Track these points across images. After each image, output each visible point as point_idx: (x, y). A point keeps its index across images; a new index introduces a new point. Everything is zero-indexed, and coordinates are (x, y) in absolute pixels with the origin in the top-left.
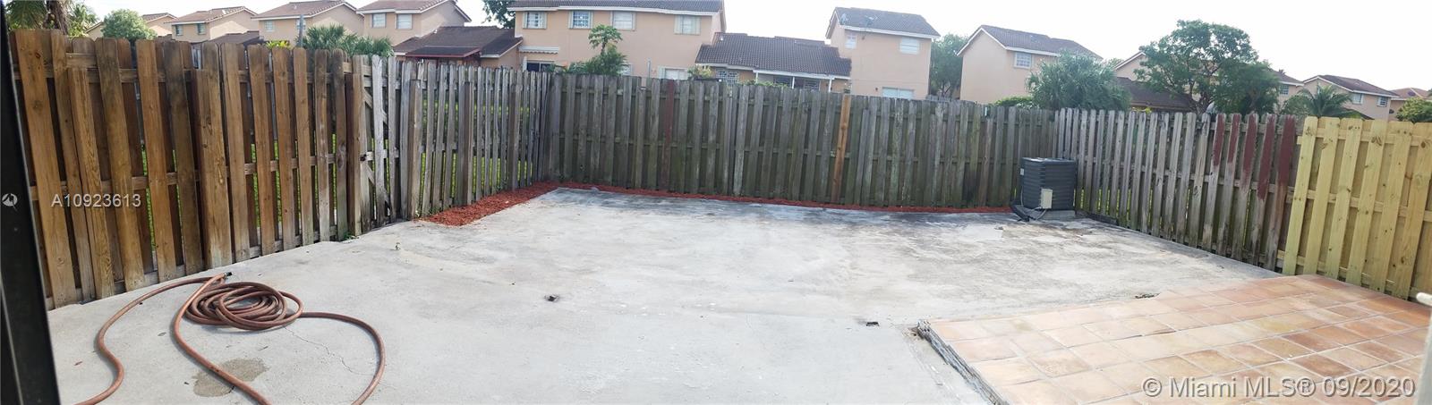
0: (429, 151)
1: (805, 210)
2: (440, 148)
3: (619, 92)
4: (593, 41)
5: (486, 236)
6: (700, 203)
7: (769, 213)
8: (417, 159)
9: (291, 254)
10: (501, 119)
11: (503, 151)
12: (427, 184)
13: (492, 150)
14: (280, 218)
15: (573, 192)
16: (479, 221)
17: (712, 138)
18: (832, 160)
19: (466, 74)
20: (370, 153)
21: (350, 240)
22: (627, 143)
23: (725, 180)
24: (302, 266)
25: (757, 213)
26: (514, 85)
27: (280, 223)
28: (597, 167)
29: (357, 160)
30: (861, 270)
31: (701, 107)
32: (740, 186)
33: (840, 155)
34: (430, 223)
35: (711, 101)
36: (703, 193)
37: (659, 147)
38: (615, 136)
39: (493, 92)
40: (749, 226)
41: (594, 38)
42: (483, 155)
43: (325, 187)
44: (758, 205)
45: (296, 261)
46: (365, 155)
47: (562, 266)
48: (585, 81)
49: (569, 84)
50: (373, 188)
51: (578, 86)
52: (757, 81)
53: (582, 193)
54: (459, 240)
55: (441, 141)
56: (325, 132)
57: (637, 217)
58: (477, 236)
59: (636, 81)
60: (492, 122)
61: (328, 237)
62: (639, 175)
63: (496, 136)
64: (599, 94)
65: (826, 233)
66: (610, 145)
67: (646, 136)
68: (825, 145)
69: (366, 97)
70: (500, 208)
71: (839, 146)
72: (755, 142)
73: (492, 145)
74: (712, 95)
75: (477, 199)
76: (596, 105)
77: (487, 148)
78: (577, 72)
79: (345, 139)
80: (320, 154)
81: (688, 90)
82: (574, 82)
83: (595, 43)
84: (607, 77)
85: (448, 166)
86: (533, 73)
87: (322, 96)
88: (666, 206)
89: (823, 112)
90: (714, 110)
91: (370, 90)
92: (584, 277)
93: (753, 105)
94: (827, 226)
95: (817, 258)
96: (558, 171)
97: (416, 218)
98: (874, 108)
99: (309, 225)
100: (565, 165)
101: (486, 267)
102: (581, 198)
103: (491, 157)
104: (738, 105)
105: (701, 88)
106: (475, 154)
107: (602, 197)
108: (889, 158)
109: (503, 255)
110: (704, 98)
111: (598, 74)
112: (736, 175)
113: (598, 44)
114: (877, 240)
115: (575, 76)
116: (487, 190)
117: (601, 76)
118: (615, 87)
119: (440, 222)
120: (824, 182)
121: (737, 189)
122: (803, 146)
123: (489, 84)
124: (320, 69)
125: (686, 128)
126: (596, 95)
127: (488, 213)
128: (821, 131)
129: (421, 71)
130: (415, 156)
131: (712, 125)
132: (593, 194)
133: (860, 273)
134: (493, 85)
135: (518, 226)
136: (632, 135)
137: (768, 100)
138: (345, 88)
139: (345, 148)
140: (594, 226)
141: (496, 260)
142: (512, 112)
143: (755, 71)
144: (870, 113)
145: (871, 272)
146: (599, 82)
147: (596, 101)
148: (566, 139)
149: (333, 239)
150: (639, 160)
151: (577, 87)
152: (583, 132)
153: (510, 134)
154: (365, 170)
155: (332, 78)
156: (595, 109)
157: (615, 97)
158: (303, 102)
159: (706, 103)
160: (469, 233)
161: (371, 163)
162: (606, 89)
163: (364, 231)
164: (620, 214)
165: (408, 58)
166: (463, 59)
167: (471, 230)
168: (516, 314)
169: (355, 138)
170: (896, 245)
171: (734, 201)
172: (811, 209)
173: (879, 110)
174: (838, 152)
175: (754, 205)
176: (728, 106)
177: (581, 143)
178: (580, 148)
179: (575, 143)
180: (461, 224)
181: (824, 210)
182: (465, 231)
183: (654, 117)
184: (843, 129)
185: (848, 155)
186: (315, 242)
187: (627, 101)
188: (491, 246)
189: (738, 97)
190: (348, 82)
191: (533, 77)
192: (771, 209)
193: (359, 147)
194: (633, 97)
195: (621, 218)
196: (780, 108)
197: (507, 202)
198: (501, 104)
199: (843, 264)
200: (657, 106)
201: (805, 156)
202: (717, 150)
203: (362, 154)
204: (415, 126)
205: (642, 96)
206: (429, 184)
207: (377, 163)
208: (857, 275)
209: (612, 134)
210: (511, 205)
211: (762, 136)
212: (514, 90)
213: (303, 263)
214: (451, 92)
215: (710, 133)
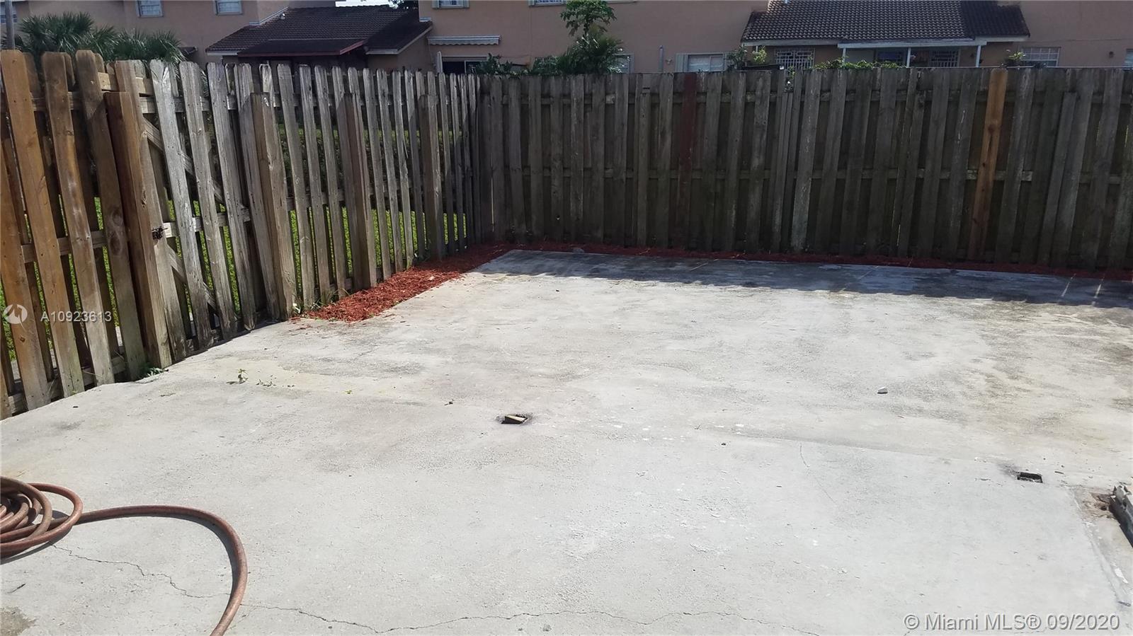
0: (301, 206)
1: (918, 274)
2: (318, 201)
3: (609, 99)
4: (572, 23)
5: (405, 332)
6: (735, 267)
7: (854, 280)
8: (282, 219)
9: (44, 415)
10: (409, 149)
11: (418, 199)
12: (306, 259)
13: (399, 198)
14: (12, 353)
15: (546, 256)
16: (391, 310)
17: (757, 162)
18: (968, 186)
19: (345, 80)
20: (167, 226)
21: (152, 377)
22: (624, 177)
23: (777, 229)
24: (69, 432)
25: (831, 280)
26: (425, 96)
27: (14, 363)
28: (581, 217)
29: (146, 239)
30: (1029, 381)
31: (740, 112)
32: (803, 236)
33: (985, 175)
34: (319, 322)
35: (758, 103)
36: (741, 251)
37: (671, 179)
38: (606, 169)
39: (391, 108)
40: (815, 301)
41: (573, 18)
42: (388, 208)
43: (92, 291)
44: (834, 267)
45: (55, 425)
46: (161, 229)
47: (535, 370)
48: (555, 86)
49: (531, 92)
50: (181, 284)
51: (546, 95)
52: (843, 62)
53: (561, 257)
54: (363, 342)
55: (319, 189)
56: (79, 194)
57: (639, 291)
58: (390, 335)
59: (635, 78)
60: (396, 157)
61: (110, 375)
62: (642, 225)
63: (404, 177)
64: (578, 104)
65: (951, 312)
66: (599, 180)
67: (651, 166)
68: (957, 159)
69: (148, 131)
70: (422, 287)
71: (984, 159)
72: (832, 164)
73: (399, 192)
74: (758, 93)
75: (385, 277)
76: (574, 121)
77: (393, 195)
78: (543, 70)
79: (118, 204)
80: (74, 233)
81: (719, 88)
82: (539, 88)
83: (575, 25)
84: (589, 77)
85: (336, 228)
86: (452, 77)
87: (65, 132)
88: (684, 271)
89: (954, 103)
90: (762, 115)
91: (153, 118)
92: (568, 384)
93: (829, 102)
94: (954, 301)
95: (931, 355)
96: (524, 226)
97: (294, 316)
98: (1088, 90)
99: (70, 359)
100: (534, 217)
101: (408, 380)
102: (559, 265)
103: (400, 209)
104: (802, 104)
105: (742, 83)
106: (374, 206)
107: (590, 262)
108: (1114, 179)
109: (432, 360)
110: (745, 98)
111: (576, 73)
112: (795, 218)
113: (576, 27)
114: (1071, 330)
115: (539, 78)
116: (399, 262)
117: (580, 77)
118: (602, 91)
119: (337, 317)
120: (954, 224)
121: (797, 241)
122: (916, 164)
123: (383, 95)
124: (56, 87)
125: (715, 148)
126: (574, 106)
127: (404, 298)
128: (949, 137)
129: (267, 79)
130: (277, 216)
131: (759, 140)
132: (576, 258)
133: (1028, 387)
134: (391, 97)
135: (452, 313)
136: (630, 167)
137: (854, 91)
138: (108, 117)
139: (121, 220)
140: (577, 306)
141: (422, 368)
142: (425, 138)
143: (840, 46)
144: (1079, 98)
145: (1046, 386)
146: (577, 85)
147: (574, 115)
148: (533, 177)
149: (122, 376)
150: (642, 203)
151: (543, 96)
152: (557, 164)
153: (425, 172)
154: (164, 254)
155: (79, 100)
156: (573, 129)
157: (602, 107)
158: (30, 144)
159: (748, 106)
160: (377, 331)
161: (174, 243)
162: (589, 96)
163: (176, 358)
164: (616, 287)
165: (241, 59)
166: (338, 57)
167: (381, 325)
168: (458, 447)
169: (138, 201)
170: (1105, 341)
171: (791, 260)
172: (929, 271)
173: (1100, 93)
174: (982, 170)
175: (827, 267)
176: (787, 105)
177: (556, 182)
178: (554, 189)
179: (547, 182)
180: (364, 318)
181: (953, 273)
182: (370, 328)
183: (663, 134)
184: (991, 130)
185: (1000, 176)
186: (87, 387)
187: (622, 113)
188: (414, 347)
189: (803, 91)
190: (111, 106)
191: (453, 84)
192: (857, 272)
193: (147, 215)
194: (631, 105)
195: (616, 292)
196: (875, 104)
197: (432, 278)
198: (406, 127)
199: (978, 366)
200: (668, 117)
201: (920, 182)
202: (766, 182)
203: (154, 227)
204: (271, 167)
205: (644, 103)
206: (309, 259)
207: (183, 240)
208: (1019, 389)
209: (601, 166)
210: (438, 282)
211: (844, 153)
212: (426, 104)
213: (69, 428)
214: (323, 110)
215: (756, 153)
